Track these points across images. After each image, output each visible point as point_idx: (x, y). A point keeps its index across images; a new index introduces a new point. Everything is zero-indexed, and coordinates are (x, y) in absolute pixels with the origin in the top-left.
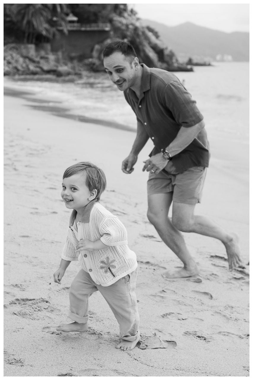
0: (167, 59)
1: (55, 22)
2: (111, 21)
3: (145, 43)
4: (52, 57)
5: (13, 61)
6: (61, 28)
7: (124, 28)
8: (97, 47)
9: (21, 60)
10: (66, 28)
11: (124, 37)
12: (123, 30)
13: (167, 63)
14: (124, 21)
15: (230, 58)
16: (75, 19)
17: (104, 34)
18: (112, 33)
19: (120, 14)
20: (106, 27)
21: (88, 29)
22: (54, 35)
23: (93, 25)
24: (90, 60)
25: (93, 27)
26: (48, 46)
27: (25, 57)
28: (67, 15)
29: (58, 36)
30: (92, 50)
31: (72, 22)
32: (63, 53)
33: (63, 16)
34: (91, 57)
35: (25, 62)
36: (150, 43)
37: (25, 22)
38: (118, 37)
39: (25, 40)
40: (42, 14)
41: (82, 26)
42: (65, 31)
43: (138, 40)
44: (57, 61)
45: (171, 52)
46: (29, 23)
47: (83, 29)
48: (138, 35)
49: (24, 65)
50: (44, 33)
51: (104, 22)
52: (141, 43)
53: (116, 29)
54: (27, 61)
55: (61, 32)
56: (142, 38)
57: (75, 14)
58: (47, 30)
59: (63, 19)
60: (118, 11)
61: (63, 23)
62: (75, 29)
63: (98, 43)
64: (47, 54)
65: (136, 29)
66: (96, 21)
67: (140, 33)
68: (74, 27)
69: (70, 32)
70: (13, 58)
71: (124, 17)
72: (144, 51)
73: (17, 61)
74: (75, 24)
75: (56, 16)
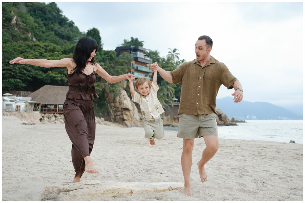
0: (223, 119)
1: (167, 101)
4: (165, 118)
10: (173, 104)
13: (224, 121)
15: (255, 117)
16: (176, 99)
22: (167, 107)
28: (173, 98)
29: (169, 108)
31: (175, 101)
32: (170, 116)
33: (172, 98)
40: (163, 98)
42: (173, 106)
44: (168, 120)
45: (225, 115)
55: (170, 106)
57: (176, 97)
58: (164, 105)
59: (172, 100)
61: (172, 102)
62: (176, 104)
64: (163, 116)
68: (176, 103)
69: (175, 106)
74: (177, 102)
75: (168, 99)
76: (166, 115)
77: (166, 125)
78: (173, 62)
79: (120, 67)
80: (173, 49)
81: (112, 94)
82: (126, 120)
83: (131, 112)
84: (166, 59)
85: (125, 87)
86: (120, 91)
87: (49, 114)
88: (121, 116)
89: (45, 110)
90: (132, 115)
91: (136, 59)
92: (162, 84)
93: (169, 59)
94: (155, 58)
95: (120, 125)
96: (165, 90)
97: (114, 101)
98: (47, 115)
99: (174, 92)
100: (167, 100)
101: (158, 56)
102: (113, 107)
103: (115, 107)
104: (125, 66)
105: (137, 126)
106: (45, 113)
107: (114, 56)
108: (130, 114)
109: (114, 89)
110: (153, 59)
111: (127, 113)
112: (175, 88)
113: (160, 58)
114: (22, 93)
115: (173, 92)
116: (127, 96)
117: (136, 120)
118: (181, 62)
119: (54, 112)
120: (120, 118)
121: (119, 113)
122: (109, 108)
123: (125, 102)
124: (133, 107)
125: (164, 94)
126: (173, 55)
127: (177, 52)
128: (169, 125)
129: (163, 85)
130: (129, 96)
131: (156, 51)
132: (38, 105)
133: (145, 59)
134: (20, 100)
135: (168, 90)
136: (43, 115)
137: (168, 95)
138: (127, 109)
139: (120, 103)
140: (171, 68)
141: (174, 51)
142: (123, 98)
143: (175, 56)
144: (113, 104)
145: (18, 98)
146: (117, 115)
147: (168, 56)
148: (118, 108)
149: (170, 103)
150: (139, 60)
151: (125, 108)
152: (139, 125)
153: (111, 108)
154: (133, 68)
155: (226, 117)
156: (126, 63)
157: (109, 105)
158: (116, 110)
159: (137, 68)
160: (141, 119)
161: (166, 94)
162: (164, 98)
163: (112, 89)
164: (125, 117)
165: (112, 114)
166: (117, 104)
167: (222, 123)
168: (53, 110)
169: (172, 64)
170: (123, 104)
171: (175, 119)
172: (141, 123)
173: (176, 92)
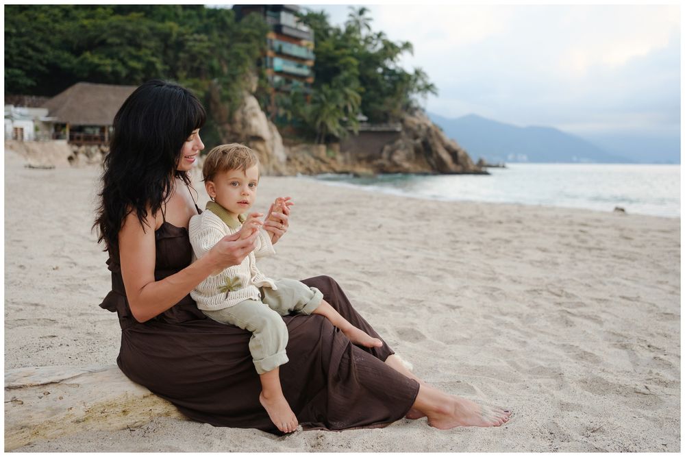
0: (460, 160)
1: (345, 121)
2: (402, 121)
3: (438, 144)
4: (340, 158)
5: (305, 162)
6: (350, 128)
7: (416, 128)
8: (387, 148)
9: (312, 161)
10: (356, 128)
11: (416, 137)
12: (415, 131)
13: (462, 165)
14: (416, 121)
15: (525, 158)
16: (364, 118)
17: (394, 134)
18: (403, 134)
19: (412, 114)
20: (398, 127)
21: (379, 129)
22: (344, 135)
23: (383, 125)
24: (380, 161)
25: (383, 128)
26: (337, 147)
27: (317, 158)
28: (357, 114)
29: (348, 136)
30: (382, 150)
31: (362, 122)
32: (351, 153)
33: (354, 116)
34: (380, 157)
35: (316, 163)
36: (443, 143)
37: (318, 123)
38: (410, 137)
39: (317, 141)
40: (335, 115)
41: (372, 126)
42: (356, 131)
43: (430, 141)
44: (345, 162)
45: (465, 153)
46: (323, 125)
47: (373, 129)
48: (431, 136)
49: (316, 166)
50: (337, 134)
51: (395, 122)
52: (434, 144)
53: (407, 129)
54: (318, 161)
55: (351, 132)
56: (435, 139)
57: (365, 114)
58: (339, 131)
59: (354, 120)
60: (409, 111)
61: (354, 124)
62: (365, 129)
63: (388, 144)
64: (335, 154)
65: (429, 129)
66: (386, 121)
67: (433, 134)
69: (361, 132)
70: (304, 158)
71: (415, 116)
72: (437, 153)
73: (309, 162)
74: (365, 124)
75: (346, 116)
76: (342, 151)
77: (341, 173)
78: (358, 37)
79: (244, 45)
80: (358, 9)
81: (227, 106)
83: (268, 144)
84: (343, 29)
85: (254, 89)
86: (243, 98)
87: (88, 147)
89: (79, 138)
90: (270, 150)
91: (278, 29)
92: (334, 84)
93: (350, 30)
94: (319, 26)
96: (341, 97)
97: (231, 120)
98: (83, 148)
99: (360, 103)
100: (345, 119)
101: (327, 24)
102: (228, 134)
103: (232, 133)
104: (255, 43)
105: (280, 175)
106: (79, 145)
107: (229, 20)
108: (265, 147)
109: (230, 93)
110: (316, 29)
111: (260, 146)
112: (361, 94)
113: (331, 29)
114: (27, 99)
115: (357, 102)
116: (258, 110)
117: (279, 162)
118: (375, 37)
119: (98, 142)
122: (221, 135)
123: (254, 122)
124: (272, 132)
125: (338, 107)
126: (358, 22)
127: (367, 15)
128: (347, 173)
129: (336, 87)
130: (262, 110)
131: (322, 13)
132: (64, 126)
133: (296, 29)
134: (21, 115)
135: (346, 97)
136: (75, 148)
137: (346, 109)
138: (259, 139)
139: (245, 124)
140: (353, 50)
141: (362, 12)
142: (249, 113)
143: (361, 24)
144: (227, 127)
145: (19, 110)
147: (348, 25)
148: (239, 134)
149: (350, 126)
150: (285, 31)
151: (253, 134)
152: (285, 172)
154: (272, 49)
155: (466, 157)
156: (257, 37)
157: (219, 128)
158: (234, 139)
159: (280, 48)
160: (288, 159)
161: (342, 105)
162: (337, 114)
163: (225, 93)
166: (238, 127)
167: (459, 168)
168: (96, 139)
169: (357, 41)
170: (250, 126)
171: (360, 160)
172: (290, 168)
173: (363, 102)
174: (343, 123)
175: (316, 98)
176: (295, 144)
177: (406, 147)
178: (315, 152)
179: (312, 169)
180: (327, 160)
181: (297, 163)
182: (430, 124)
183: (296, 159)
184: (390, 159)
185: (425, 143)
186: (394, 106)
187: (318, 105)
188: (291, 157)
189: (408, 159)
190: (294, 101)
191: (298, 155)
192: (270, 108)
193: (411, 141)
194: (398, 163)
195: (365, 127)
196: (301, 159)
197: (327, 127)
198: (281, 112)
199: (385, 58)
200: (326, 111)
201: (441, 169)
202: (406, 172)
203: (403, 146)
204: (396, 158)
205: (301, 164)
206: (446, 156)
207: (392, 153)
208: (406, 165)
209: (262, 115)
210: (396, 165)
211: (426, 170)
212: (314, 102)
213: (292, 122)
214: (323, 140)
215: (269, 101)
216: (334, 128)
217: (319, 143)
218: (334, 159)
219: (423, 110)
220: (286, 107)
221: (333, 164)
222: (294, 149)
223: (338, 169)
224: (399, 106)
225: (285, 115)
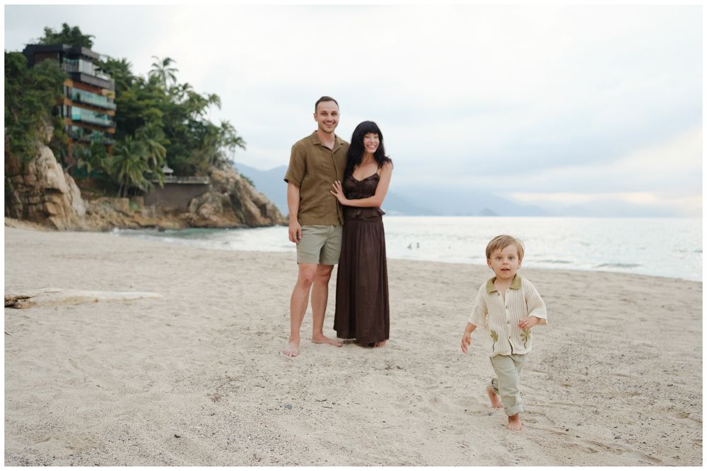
0: (269, 213)
1: (149, 174)
2: (210, 174)
3: (247, 197)
4: (145, 211)
5: (107, 216)
7: (224, 181)
8: (194, 200)
9: (115, 214)
10: (162, 181)
11: (224, 191)
12: (223, 184)
13: (270, 218)
14: (224, 175)
16: (171, 171)
17: (202, 187)
18: (211, 186)
19: (219, 167)
20: (206, 180)
21: (186, 182)
22: (149, 188)
23: (190, 178)
24: (187, 214)
25: (191, 181)
26: (141, 199)
27: (119, 211)
28: (162, 167)
29: (153, 189)
30: (189, 205)
31: (167, 174)
32: (156, 206)
33: (160, 168)
34: (188, 211)
35: (119, 217)
36: (251, 197)
37: (121, 175)
38: (218, 191)
39: (119, 194)
40: (139, 167)
41: (178, 180)
42: (161, 184)
43: (239, 194)
44: (150, 215)
45: (273, 206)
46: (125, 176)
47: (180, 182)
48: (239, 189)
49: (119, 220)
50: (141, 187)
51: (202, 175)
52: (242, 197)
53: (215, 183)
54: (121, 214)
55: (157, 185)
56: (243, 192)
57: (170, 166)
58: (143, 183)
59: (160, 172)
60: (217, 164)
61: (159, 176)
62: (170, 182)
63: (196, 197)
64: (140, 207)
65: (237, 183)
66: (193, 174)
67: (242, 187)
68: (170, 179)
69: (167, 185)
70: (106, 212)
71: (223, 169)
72: (245, 206)
73: (110, 216)
74: (171, 177)
75: (151, 168)
76: (147, 204)
77: (146, 227)
78: (162, 87)
79: (38, 93)
80: (162, 58)
81: (18, 156)
82: (54, 215)
83: (65, 197)
84: (147, 79)
85: (49, 139)
86: (37, 148)
88: (41, 207)
90: (68, 204)
91: (76, 77)
92: (137, 135)
93: (153, 81)
94: (120, 75)
95: (39, 227)
96: (145, 149)
97: (23, 172)
99: (165, 155)
100: (150, 171)
101: (129, 73)
102: (20, 186)
103: (24, 185)
104: (50, 91)
105: (79, 229)
107: (20, 66)
108: (62, 200)
109: (23, 143)
110: (117, 78)
111: (56, 199)
112: (166, 146)
113: (133, 78)
115: (162, 155)
116: (53, 161)
117: (77, 215)
118: (181, 88)
120: (38, 211)
121: (37, 199)
123: (50, 174)
124: (69, 185)
125: (141, 159)
126: (162, 72)
127: (172, 65)
128: (152, 227)
129: (139, 139)
130: (58, 161)
131: (124, 61)
133: (95, 77)
135: (151, 149)
137: (150, 161)
138: (56, 191)
139: (39, 176)
140: (157, 101)
141: (166, 62)
142: (44, 164)
143: (167, 74)
144: (19, 179)
146: (30, 204)
147: (152, 74)
148: (33, 187)
149: (155, 179)
150: (83, 78)
151: (50, 187)
152: (85, 227)
153: (16, 188)
154: (69, 96)
155: (275, 210)
156: (52, 85)
157: (9, 180)
158: (27, 192)
159: (78, 96)
160: (88, 213)
161: (146, 157)
162: (141, 166)
163: (16, 143)
164: (51, 209)
165: (19, 200)
166: (32, 179)
167: (268, 221)
169: (161, 92)
170: (46, 178)
171: (166, 213)
172: (89, 222)
173: (168, 154)
174: (147, 176)
175: (118, 149)
176: (96, 198)
177: (214, 201)
178: (118, 205)
179: (114, 222)
180: (132, 213)
181: (98, 217)
182: (238, 177)
183: (96, 213)
184: (197, 212)
185: (233, 196)
186: (202, 159)
187: (120, 157)
188: (91, 210)
189: (216, 212)
190: (94, 153)
191: (98, 208)
192: (66, 159)
193: (219, 194)
194: (206, 216)
195: (171, 179)
196: (102, 212)
197: (130, 179)
198: (81, 163)
199: (192, 111)
200: (129, 163)
201: (250, 223)
202: (215, 227)
203: (210, 200)
204: (204, 211)
205: (103, 217)
206: (254, 210)
207: (199, 206)
208: (214, 218)
209: (58, 167)
210: (204, 219)
211: (234, 224)
212: (116, 154)
213: (92, 173)
214: (125, 194)
215: (67, 152)
216: (139, 181)
217: (122, 196)
218: (138, 212)
219: (232, 163)
220: (85, 158)
221: (137, 218)
222: (94, 202)
223: (143, 223)
224: (207, 159)
225: (85, 167)
